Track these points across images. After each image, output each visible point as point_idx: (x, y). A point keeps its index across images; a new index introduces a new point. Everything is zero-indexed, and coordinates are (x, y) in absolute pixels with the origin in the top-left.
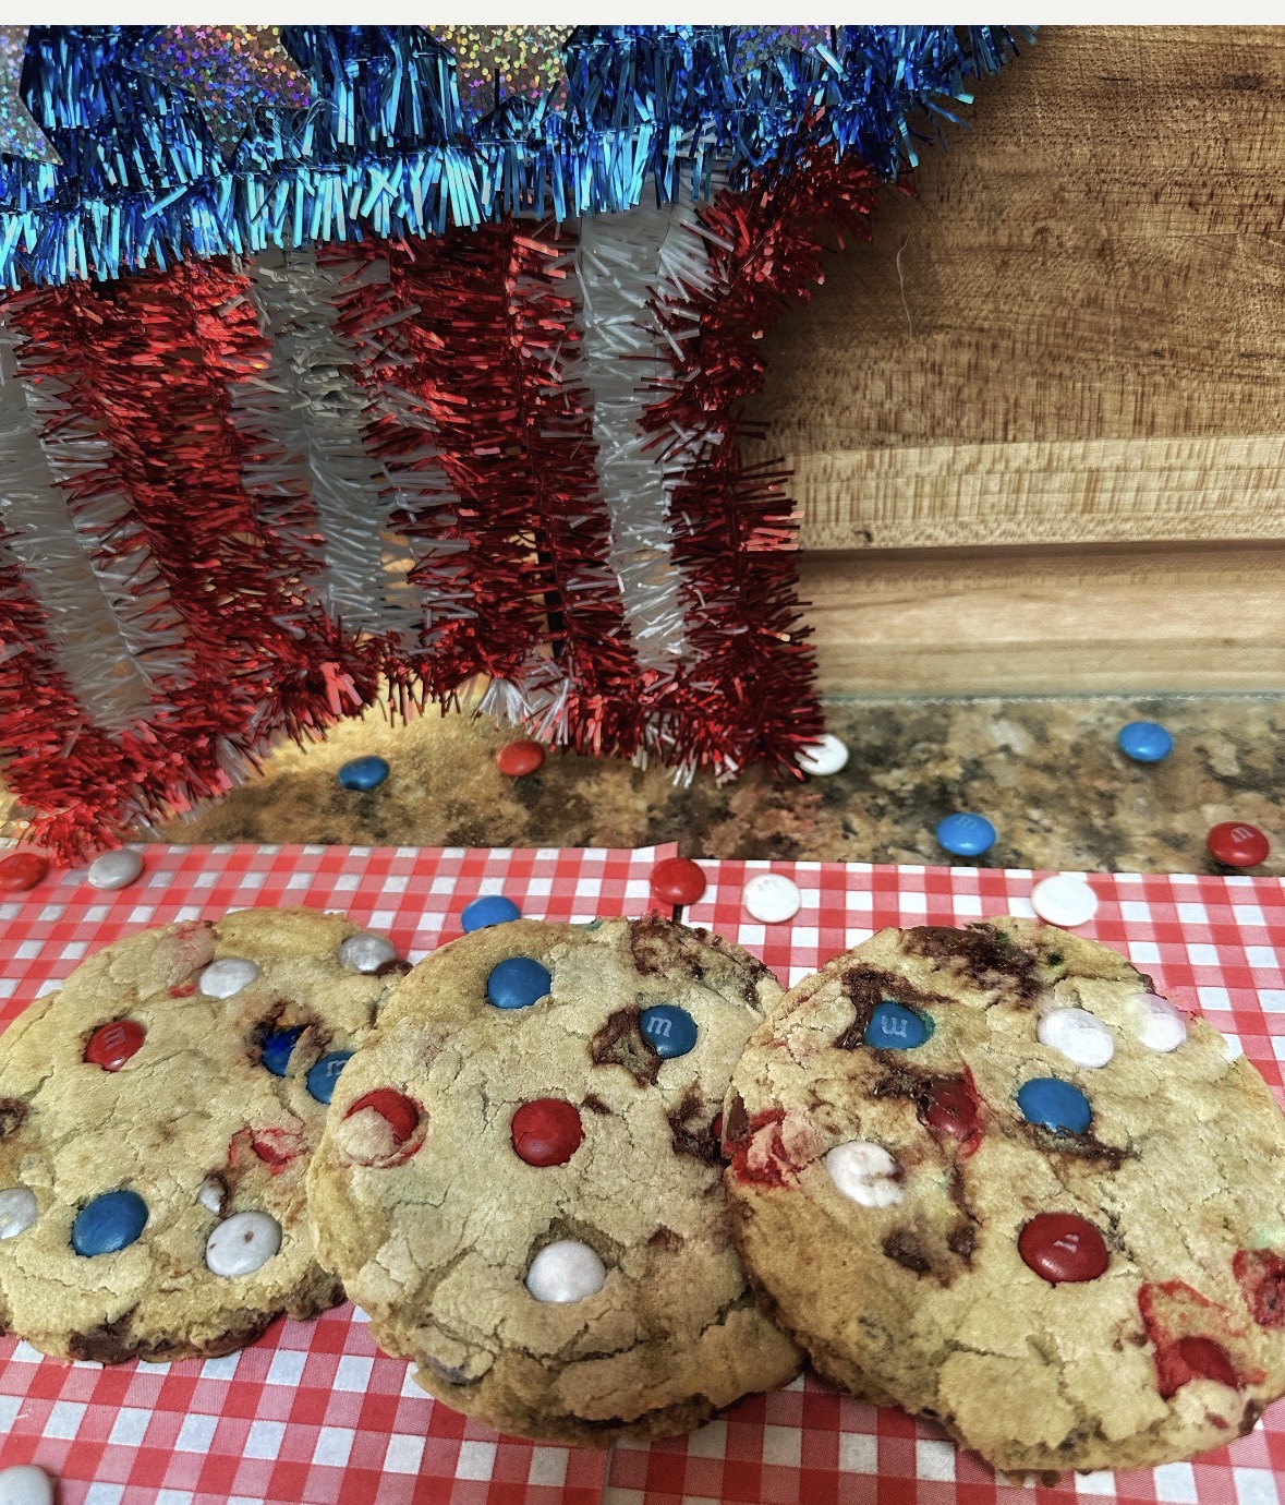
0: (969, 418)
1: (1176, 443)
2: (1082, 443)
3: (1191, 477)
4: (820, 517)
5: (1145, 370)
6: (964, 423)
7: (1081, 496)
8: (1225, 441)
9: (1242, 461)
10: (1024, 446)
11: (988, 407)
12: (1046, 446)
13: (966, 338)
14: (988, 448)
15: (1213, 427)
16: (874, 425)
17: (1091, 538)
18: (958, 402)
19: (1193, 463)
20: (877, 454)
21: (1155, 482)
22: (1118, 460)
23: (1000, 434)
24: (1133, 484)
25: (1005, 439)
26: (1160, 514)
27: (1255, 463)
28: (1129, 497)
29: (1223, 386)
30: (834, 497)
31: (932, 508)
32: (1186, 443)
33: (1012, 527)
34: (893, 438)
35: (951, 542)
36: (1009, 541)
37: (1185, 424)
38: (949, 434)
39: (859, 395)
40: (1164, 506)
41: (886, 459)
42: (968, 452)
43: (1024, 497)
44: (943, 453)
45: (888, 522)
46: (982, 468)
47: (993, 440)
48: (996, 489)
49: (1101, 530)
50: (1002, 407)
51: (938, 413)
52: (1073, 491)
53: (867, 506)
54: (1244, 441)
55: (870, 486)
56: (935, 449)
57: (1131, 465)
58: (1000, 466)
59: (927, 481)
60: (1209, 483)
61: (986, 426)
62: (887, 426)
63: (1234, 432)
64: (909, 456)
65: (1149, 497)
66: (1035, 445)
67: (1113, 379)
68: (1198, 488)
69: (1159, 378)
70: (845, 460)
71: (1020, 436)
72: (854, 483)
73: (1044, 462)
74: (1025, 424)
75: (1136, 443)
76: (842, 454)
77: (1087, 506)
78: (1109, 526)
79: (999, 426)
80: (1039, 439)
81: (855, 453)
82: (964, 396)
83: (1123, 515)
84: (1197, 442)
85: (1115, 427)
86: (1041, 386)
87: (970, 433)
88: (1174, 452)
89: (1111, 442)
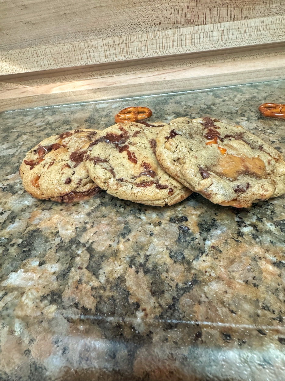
0: (196, 19)
1: (240, 21)
2: (220, 24)
3: (243, 30)
5: (232, 4)
6: (195, 21)
7: (220, 37)
8: (250, 20)
9: (254, 25)
10: (208, 25)
11: (199, 16)
12: (212, 25)
14: (200, 26)
15: (246, 18)
16: (176, 22)
17: (223, 48)
18: (193, 15)
19: (244, 26)
20: (177, 30)
21: (236, 32)
22: (227, 27)
23: (202, 23)
24: (231, 33)
25: (204, 24)
26: (237, 40)
27: (256, 25)
28: (230, 36)
29: (248, 6)
30: (168, 41)
31: (189, 43)
32: (242, 21)
33: (207, 47)
34: (180, 26)
35: (194, 51)
36: (206, 50)
37: (241, 18)
38: (192, 24)
39: (172, 15)
40: (238, 38)
41: (179, 31)
42: (196, 28)
43: (208, 39)
44: (190, 29)
46: (199, 32)
47: (201, 24)
48: (203, 37)
49: (225, 45)
50: (203, 16)
51: (189, 18)
52: (219, 36)
53: (175, 43)
54: (254, 20)
55: (176, 38)
56: (189, 28)
57: (231, 28)
58: (203, 31)
59: (188, 36)
60: (247, 31)
61: (199, 21)
62: (178, 23)
63: (251, 18)
64: (184, 30)
65: (234, 36)
66: (210, 25)
67: (225, 7)
68: (245, 33)
69: (235, 5)
70: (170, 32)
71: (207, 23)
72: (172, 38)
73: (212, 29)
74: (208, 19)
75: (231, 23)
76: (169, 30)
77: (222, 39)
78: (227, 44)
79: (202, 21)
80: (211, 23)
81: (172, 30)
82: (194, 14)
83: (229, 41)
84: (244, 21)
85: (227, 19)
86: (210, 10)
87: (196, 23)
88: (239, 24)
89: (226, 23)
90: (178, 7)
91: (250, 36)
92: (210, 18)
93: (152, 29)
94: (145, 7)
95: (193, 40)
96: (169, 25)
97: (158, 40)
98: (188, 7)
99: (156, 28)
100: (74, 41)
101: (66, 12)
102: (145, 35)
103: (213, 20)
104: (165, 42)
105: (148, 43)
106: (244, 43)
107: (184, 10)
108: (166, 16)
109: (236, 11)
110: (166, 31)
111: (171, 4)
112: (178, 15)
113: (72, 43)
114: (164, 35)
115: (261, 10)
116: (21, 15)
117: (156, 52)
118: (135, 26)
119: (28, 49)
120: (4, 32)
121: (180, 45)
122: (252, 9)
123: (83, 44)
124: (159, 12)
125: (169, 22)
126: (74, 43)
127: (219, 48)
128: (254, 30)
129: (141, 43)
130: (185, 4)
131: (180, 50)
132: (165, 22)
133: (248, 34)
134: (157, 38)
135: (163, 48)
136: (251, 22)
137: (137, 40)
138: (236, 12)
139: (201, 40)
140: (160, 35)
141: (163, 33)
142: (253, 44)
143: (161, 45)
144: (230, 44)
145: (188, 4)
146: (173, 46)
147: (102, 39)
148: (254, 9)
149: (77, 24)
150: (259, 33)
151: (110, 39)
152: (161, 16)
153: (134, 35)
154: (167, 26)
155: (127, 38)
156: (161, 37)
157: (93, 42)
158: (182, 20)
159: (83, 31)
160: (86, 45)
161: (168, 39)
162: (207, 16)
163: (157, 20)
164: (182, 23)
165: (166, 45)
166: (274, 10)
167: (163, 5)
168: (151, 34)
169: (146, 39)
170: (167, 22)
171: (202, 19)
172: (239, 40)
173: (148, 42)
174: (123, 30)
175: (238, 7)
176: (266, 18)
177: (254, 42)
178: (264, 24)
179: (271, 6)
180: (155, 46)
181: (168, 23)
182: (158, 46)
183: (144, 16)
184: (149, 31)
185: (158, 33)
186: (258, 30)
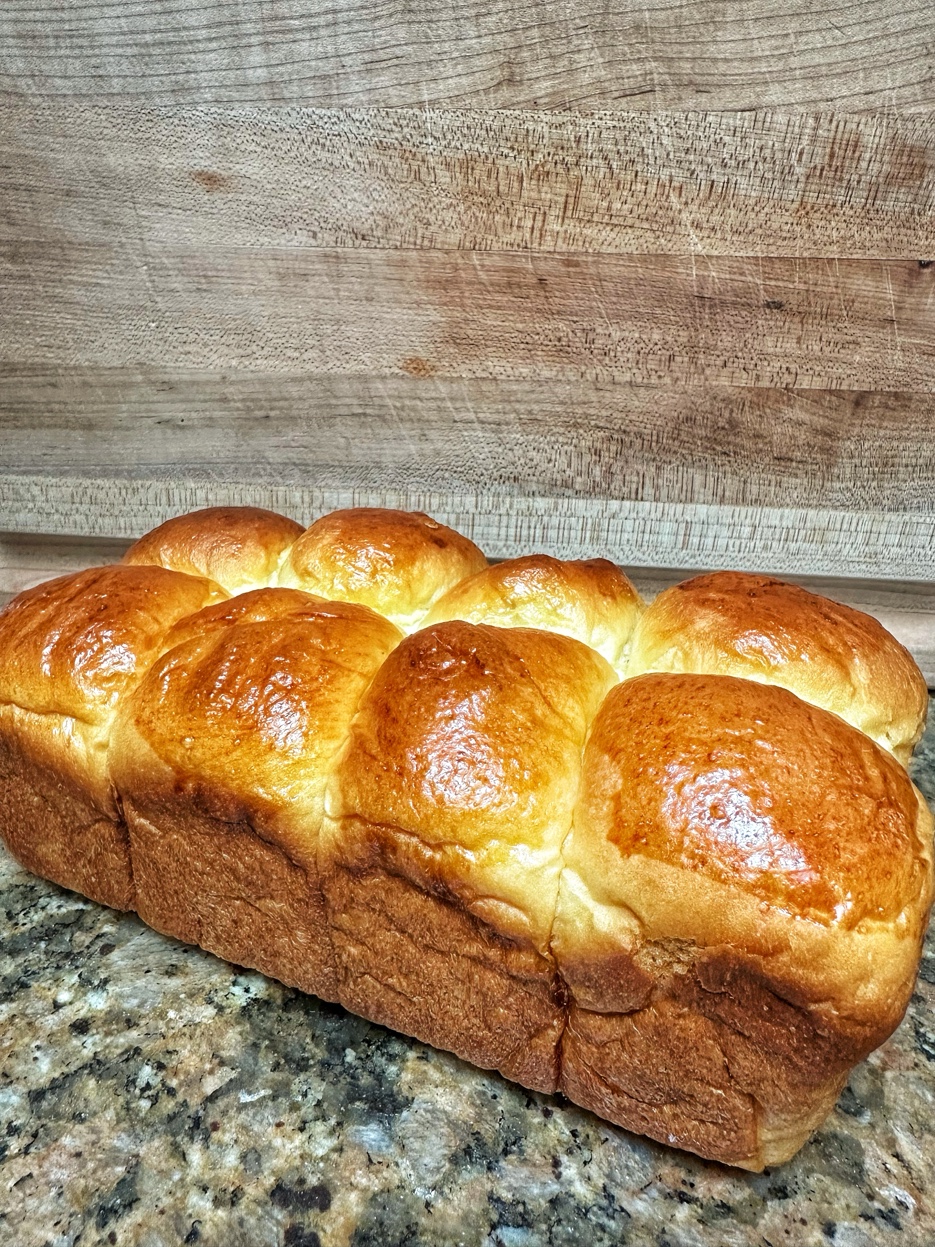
0: (617, 483)
1: (738, 509)
2: (682, 505)
3: (747, 531)
4: (523, 538)
5: (719, 463)
6: (612, 487)
7: (681, 538)
8: (767, 510)
9: (777, 523)
10: (647, 504)
11: (627, 478)
12: (660, 505)
13: (615, 436)
14: (627, 504)
15: (757, 502)
16: (559, 483)
17: (687, 566)
18: (609, 473)
19: (748, 521)
20: (560, 501)
21: (725, 532)
22: (703, 517)
23: (633, 496)
24: (711, 534)
25: (637, 499)
26: (729, 553)
27: (784, 524)
28: (709, 541)
29: (763, 475)
30: (532, 525)
31: (592, 539)
32: (744, 510)
33: (640, 555)
34: (569, 492)
36: (638, 564)
37: (741, 499)
38: (604, 493)
39: (551, 465)
40: (731, 548)
41: (566, 505)
42: (614, 505)
43: (646, 537)
44: (597, 504)
45: (565, 545)
46: (622, 515)
47: (629, 499)
48: (631, 530)
49: (693, 561)
50: (635, 479)
51: (598, 479)
52: (677, 534)
53: (552, 533)
54: (778, 512)
55: (555, 521)
56: (595, 501)
57: (711, 521)
58: (634, 515)
59: (590, 521)
60: (758, 535)
61: (625, 490)
62: (566, 485)
63: (771, 505)
64: (580, 504)
65: (722, 542)
66: (654, 504)
67: (701, 467)
68: (751, 538)
69: (728, 468)
70: (541, 503)
71: (645, 497)
72: (546, 519)
73: (659, 515)
74: (649, 490)
75: (714, 508)
76: (539, 499)
77: (685, 545)
78: (698, 559)
79: (633, 491)
80: (657, 500)
81: (547, 500)
82: (613, 470)
83: (707, 553)
84: (750, 510)
85: (702, 497)
86: (658, 468)
87: (616, 493)
88: (736, 514)
89: (699, 506)
90: (572, 448)
91: (765, 548)
92: (657, 488)
93: (493, 489)
94: (481, 435)
95: (604, 534)
96: (541, 487)
97: (504, 519)
98: (598, 453)
99: (504, 489)
100: (277, 484)
101: (272, 414)
102: (470, 500)
103: (664, 492)
104: (525, 525)
105: (477, 522)
106: (748, 564)
107: (587, 458)
108: (535, 462)
109: (729, 481)
110: (530, 500)
111: (553, 439)
112: (569, 465)
113: (269, 488)
114: (524, 506)
115: (799, 490)
116: (153, 402)
117: (495, 547)
118: (447, 475)
119: (148, 483)
120: (98, 433)
121: (566, 540)
122: (773, 483)
123: (298, 495)
124: (518, 451)
125: (541, 479)
126: (275, 488)
127: (675, 565)
128: (777, 537)
129: (458, 519)
130: (589, 444)
131: (563, 552)
132: (531, 477)
133: (760, 544)
134: (503, 511)
135: (518, 539)
136: (773, 515)
137: (448, 509)
138: (731, 485)
139: (626, 536)
140: (511, 507)
141: (521, 503)
142: (775, 571)
143: (512, 531)
144: (709, 560)
145: (598, 445)
146: (544, 539)
147: (351, 490)
148: (779, 484)
149: (293, 444)
150: (793, 546)
151: (374, 495)
152: (522, 461)
153: (441, 494)
154: (534, 488)
155: (422, 498)
156: (513, 512)
157: (326, 495)
158: (579, 479)
159: (307, 465)
160: (307, 499)
161: (534, 520)
162: (647, 480)
163: (511, 469)
164: (577, 487)
165: (525, 532)
166: (835, 495)
167: (531, 437)
168: (487, 501)
169: (472, 510)
170: (535, 478)
171: (634, 486)
172: (733, 555)
173: (477, 517)
174: (412, 480)
175: (735, 473)
176: (812, 513)
177: (778, 565)
178: (808, 525)
179: (828, 485)
180: (495, 531)
181: (538, 482)
182: (503, 531)
183: (476, 455)
184: (485, 492)
185: (508, 500)
186: (790, 537)
